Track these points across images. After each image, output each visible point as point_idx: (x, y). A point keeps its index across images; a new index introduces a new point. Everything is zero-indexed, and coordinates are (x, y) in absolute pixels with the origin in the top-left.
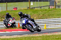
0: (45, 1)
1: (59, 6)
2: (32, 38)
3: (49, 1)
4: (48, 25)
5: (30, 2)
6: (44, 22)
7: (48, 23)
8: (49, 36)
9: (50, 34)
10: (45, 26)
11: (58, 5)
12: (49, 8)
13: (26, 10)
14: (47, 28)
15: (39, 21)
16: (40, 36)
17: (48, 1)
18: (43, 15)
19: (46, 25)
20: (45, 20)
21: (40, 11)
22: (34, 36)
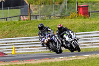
1: (36, 16)
3: (20, 8)
4: (18, 48)
6: (12, 43)
7: (18, 45)
9: (22, 63)
10: (13, 49)
11: (34, 15)
12: (20, 20)
14: (16, 52)
17: (18, 8)
18: (10, 31)
19: (15, 48)
20: (14, 40)
21: (6, 25)
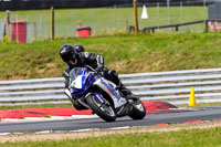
0: (190, 5)
2: (145, 140)
3: (207, 4)
4: (202, 92)
5: (137, 6)
6: (188, 81)
7: (202, 85)
8: (205, 133)
9: (210, 126)
10: (191, 96)
12: (207, 31)
13: (125, 36)
14: (198, 101)
15: (170, 75)
16: (173, 134)
17: (201, 4)
18: (186, 54)
19: (196, 92)
20: (193, 74)
21: (175, 42)
22: (151, 131)
